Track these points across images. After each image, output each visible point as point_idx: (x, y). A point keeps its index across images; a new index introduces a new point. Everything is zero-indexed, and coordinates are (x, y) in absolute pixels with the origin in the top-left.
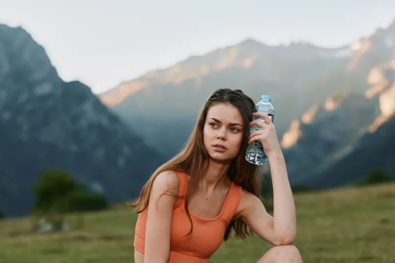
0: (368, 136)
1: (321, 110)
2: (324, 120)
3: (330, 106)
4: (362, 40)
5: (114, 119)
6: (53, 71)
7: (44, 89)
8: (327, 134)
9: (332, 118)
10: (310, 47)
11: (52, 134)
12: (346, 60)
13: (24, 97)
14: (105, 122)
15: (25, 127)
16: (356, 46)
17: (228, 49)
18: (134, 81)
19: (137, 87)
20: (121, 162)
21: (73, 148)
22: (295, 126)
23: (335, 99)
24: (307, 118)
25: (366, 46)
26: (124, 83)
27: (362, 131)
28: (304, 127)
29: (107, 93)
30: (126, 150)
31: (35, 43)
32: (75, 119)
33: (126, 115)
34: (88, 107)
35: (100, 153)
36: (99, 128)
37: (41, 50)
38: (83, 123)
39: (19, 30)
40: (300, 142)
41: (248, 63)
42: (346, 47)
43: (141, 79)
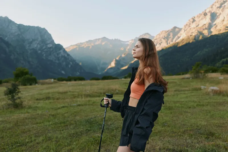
0: (132, 64)
1: (121, 56)
2: (121, 59)
3: (123, 56)
4: (132, 40)
5: (68, 55)
6: (53, 41)
7: (50, 46)
8: (122, 63)
9: (124, 59)
10: (119, 40)
11: (52, 58)
12: (128, 45)
13: (44, 47)
14: (66, 55)
15: (45, 55)
16: (131, 41)
17: (99, 39)
18: (74, 45)
19: (75, 47)
20: (70, 66)
21: (57, 62)
22: (114, 60)
23: (124, 54)
24: (117, 59)
25: (133, 42)
26: (71, 45)
27: (130, 63)
28: (116, 60)
29: (67, 48)
30: (71, 63)
31: (48, 33)
32: (58, 54)
33: (71, 55)
34: (61, 51)
35: (64, 63)
36: (64, 57)
37: (50, 35)
38: (60, 55)
39: (44, 29)
40: (115, 64)
41: (103, 43)
42: (128, 42)
43: (76, 45)
